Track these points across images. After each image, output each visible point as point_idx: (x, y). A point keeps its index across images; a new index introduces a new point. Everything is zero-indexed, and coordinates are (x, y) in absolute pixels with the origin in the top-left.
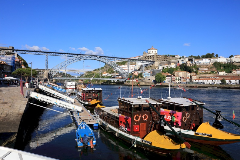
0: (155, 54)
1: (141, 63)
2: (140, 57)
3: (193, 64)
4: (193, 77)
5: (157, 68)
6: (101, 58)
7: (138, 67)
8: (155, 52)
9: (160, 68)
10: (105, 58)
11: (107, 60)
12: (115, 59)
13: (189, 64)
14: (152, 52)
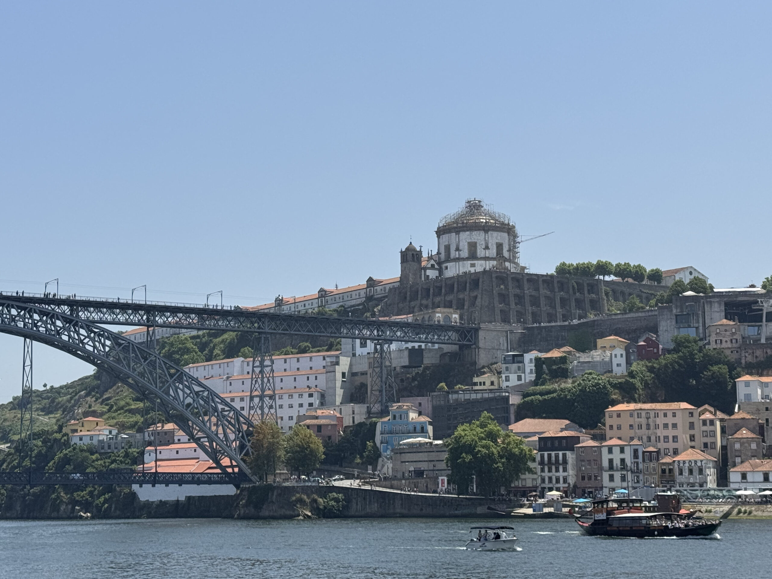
0: (489, 265)
1: (370, 346)
2: (378, 288)
3: (763, 341)
4: (737, 446)
5: (492, 383)
6: (36, 317)
7: (354, 374)
8: (495, 251)
9: (513, 377)
10: (71, 310)
11: (89, 325)
12: (155, 317)
13: (729, 345)
14: (470, 251)
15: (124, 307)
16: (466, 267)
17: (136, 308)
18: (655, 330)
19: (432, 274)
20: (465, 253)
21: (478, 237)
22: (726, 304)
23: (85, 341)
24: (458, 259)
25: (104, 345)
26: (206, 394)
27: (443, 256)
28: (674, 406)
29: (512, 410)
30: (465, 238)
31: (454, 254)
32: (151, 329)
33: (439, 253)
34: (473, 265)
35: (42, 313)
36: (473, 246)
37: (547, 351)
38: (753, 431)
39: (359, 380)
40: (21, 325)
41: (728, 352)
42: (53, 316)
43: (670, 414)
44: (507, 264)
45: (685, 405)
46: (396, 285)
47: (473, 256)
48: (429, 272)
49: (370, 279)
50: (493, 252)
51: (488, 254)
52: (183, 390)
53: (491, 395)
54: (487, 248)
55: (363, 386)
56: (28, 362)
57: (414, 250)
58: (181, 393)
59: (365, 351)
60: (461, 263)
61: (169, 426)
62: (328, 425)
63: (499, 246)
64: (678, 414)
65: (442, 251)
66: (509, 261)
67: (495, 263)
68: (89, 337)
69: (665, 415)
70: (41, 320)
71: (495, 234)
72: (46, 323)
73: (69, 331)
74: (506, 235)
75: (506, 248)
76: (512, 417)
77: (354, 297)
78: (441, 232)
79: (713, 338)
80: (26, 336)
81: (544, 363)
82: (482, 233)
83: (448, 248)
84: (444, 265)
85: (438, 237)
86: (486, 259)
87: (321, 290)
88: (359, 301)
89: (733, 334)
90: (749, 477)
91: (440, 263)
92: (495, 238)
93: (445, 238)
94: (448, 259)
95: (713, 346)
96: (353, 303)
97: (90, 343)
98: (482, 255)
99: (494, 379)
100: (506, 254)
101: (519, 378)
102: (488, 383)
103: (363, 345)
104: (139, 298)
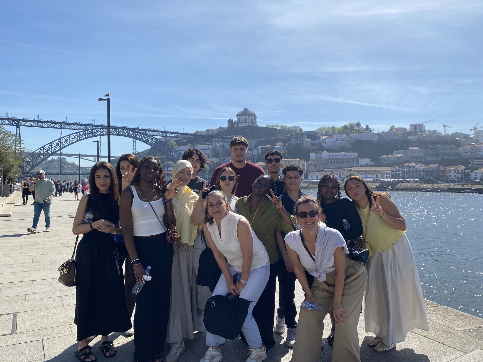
1: (220, 144)
2: (222, 129)
3: (316, 144)
4: (310, 169)
5: (250, 153)
6: (136, 133)
7: (216, 150)
8: (251, 121)
9: (256, 152)
10: (145, 132)
11: (150, 136)
12: (167, 134)
13: (308, 145)
14: (245, 121)
15: (159, 132)
16: (244, 125)
17: (162, 132)
18: (290, 141)
19: (235, 126)
20: (244, 121)
21: (247, 117)
22: (308, 135)
23: (149, 140)
24: (242, 123)
25: (154, 141)
26: (180, 154)
27: (238, 122)
28: (295, 159)
29: (256, 160)
30: (244, 117)
31: (241, 121)
32: (166, 138)
33: (237, 121)
34: (245, 124)
35: (138, 132)
36: (245, 119)
37: (264, 146)
38: (314, 166)
39: (218, 152)
40: (132, 135)
41: (308, 147)
42: (140, 133)
43: (294, 161)
44: (254, 124)
45: (298, 159)
46: (227, 129)
47: (245, 122)
48: (234, 126)
49: (220, 127)
50: (250, 121)
51: (249, 121)
52: (174, 153)
53: (251, 156)
54: (249, 120)
55: (219, 153)
56: (135, 145)
57: (231, 120)
58: (173, 154)
59: (219, 145)
60: (243, 124)
61: (170, 162)
62: (210, 163)
63: (252, 120)
64: (296, 161)
65: (238, 120)
66: (254, 123)
67: (251, 124)
68: (150, 139)
69: (293, 162)
70: (138, 134)
71: (251, 116)
72: (139, 135)
73: (145, 137)
74: (254, 117)
75: (254, 120)
76: (256, 162)
77: (216, 131)
78: (237, 116)
79: (304, 143)
80: (134, 138)
81: (263, 148)
82: (248, 116)
83: (239, 120)
84: (238, 124)
85: (237, 117)
86: (249, 123)
87: (208, 129)
88: (217, 132)
89: (309, 142)
90: (313, 177)
91: (237, 123)
92: (251, 117)
93: (239, 117)
94: (239, 122)
95: (304, 145)
96: (216, 133)
97: (150, 141)
98: (248, 122)
99: (251, 152)
100: (254, 122)
101: (257, 152)
102: (249, 153)
103: (218, 143)
104: (163, 129)
